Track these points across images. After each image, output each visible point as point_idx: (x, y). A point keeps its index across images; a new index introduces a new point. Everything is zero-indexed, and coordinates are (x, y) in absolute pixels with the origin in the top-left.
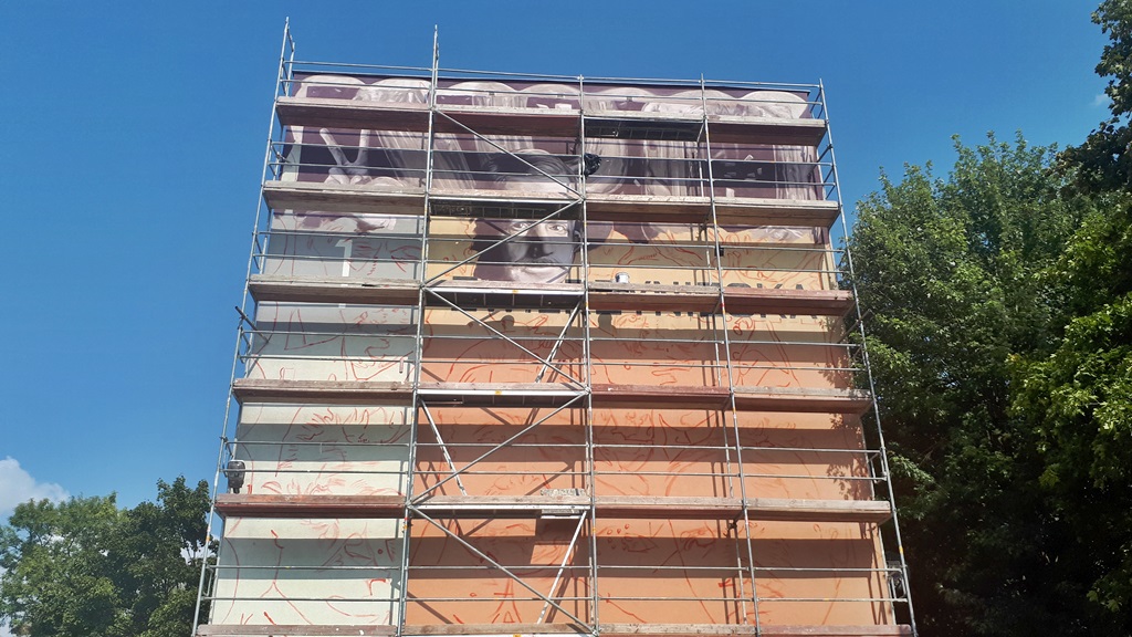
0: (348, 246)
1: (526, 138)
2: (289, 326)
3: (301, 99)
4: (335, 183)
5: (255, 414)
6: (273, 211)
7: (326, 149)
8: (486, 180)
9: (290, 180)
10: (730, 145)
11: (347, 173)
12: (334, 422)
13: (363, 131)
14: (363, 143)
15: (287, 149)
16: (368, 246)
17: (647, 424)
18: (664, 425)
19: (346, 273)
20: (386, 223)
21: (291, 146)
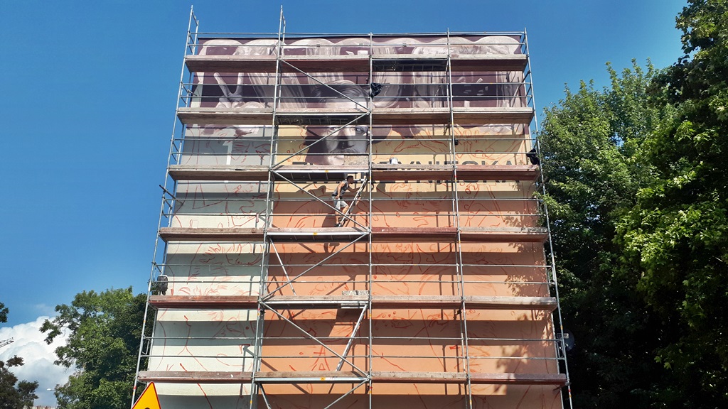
0: (230, 145)
1: (339, 74)
2: (195, 195)
3: (203, 56)
4: (223, 107)
5: (175, 248)
6: (185, 125)
7: (218, 86)
8: (314, 102)
9: (196, 107)
10: (468, 73)
11: (231, 101)
12: (221, 252)
13: (240, 74)
14: (239, 82)
15: (194, 87)
16: (242, 145)
17: (409, 251)
18: (420, 251)
19: (229, 163)
20: (253, 130)
21: (196, 86)
